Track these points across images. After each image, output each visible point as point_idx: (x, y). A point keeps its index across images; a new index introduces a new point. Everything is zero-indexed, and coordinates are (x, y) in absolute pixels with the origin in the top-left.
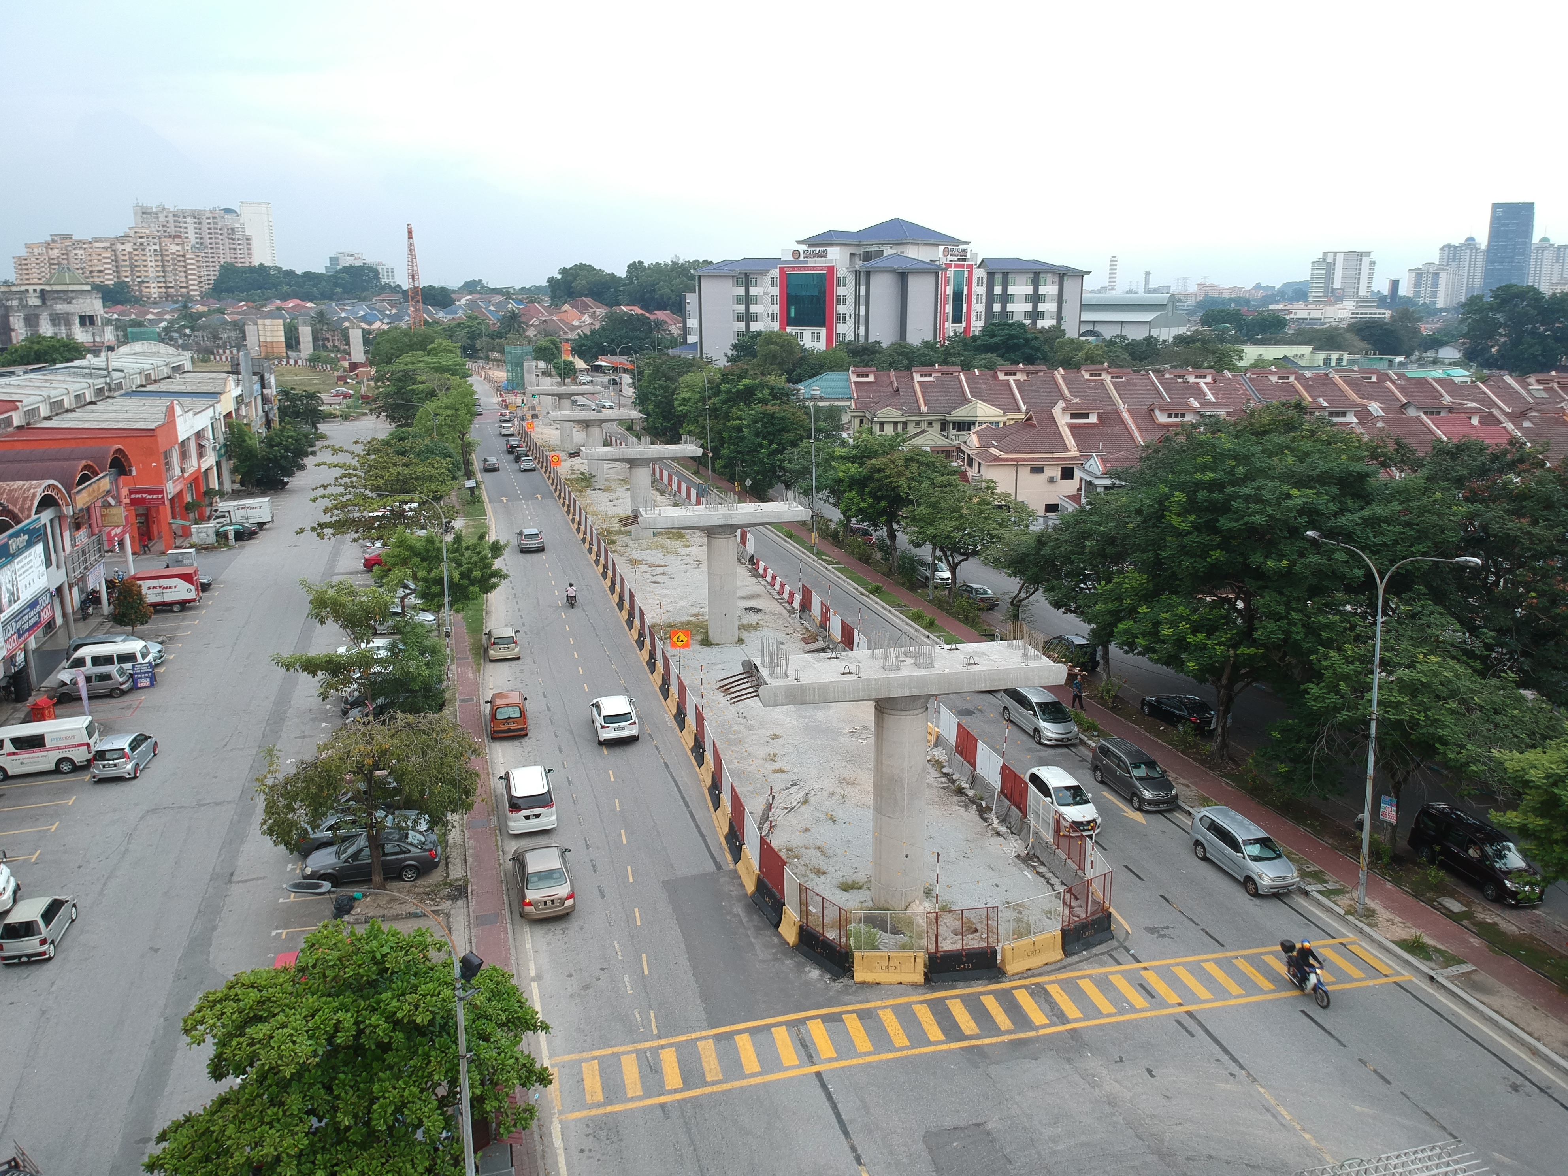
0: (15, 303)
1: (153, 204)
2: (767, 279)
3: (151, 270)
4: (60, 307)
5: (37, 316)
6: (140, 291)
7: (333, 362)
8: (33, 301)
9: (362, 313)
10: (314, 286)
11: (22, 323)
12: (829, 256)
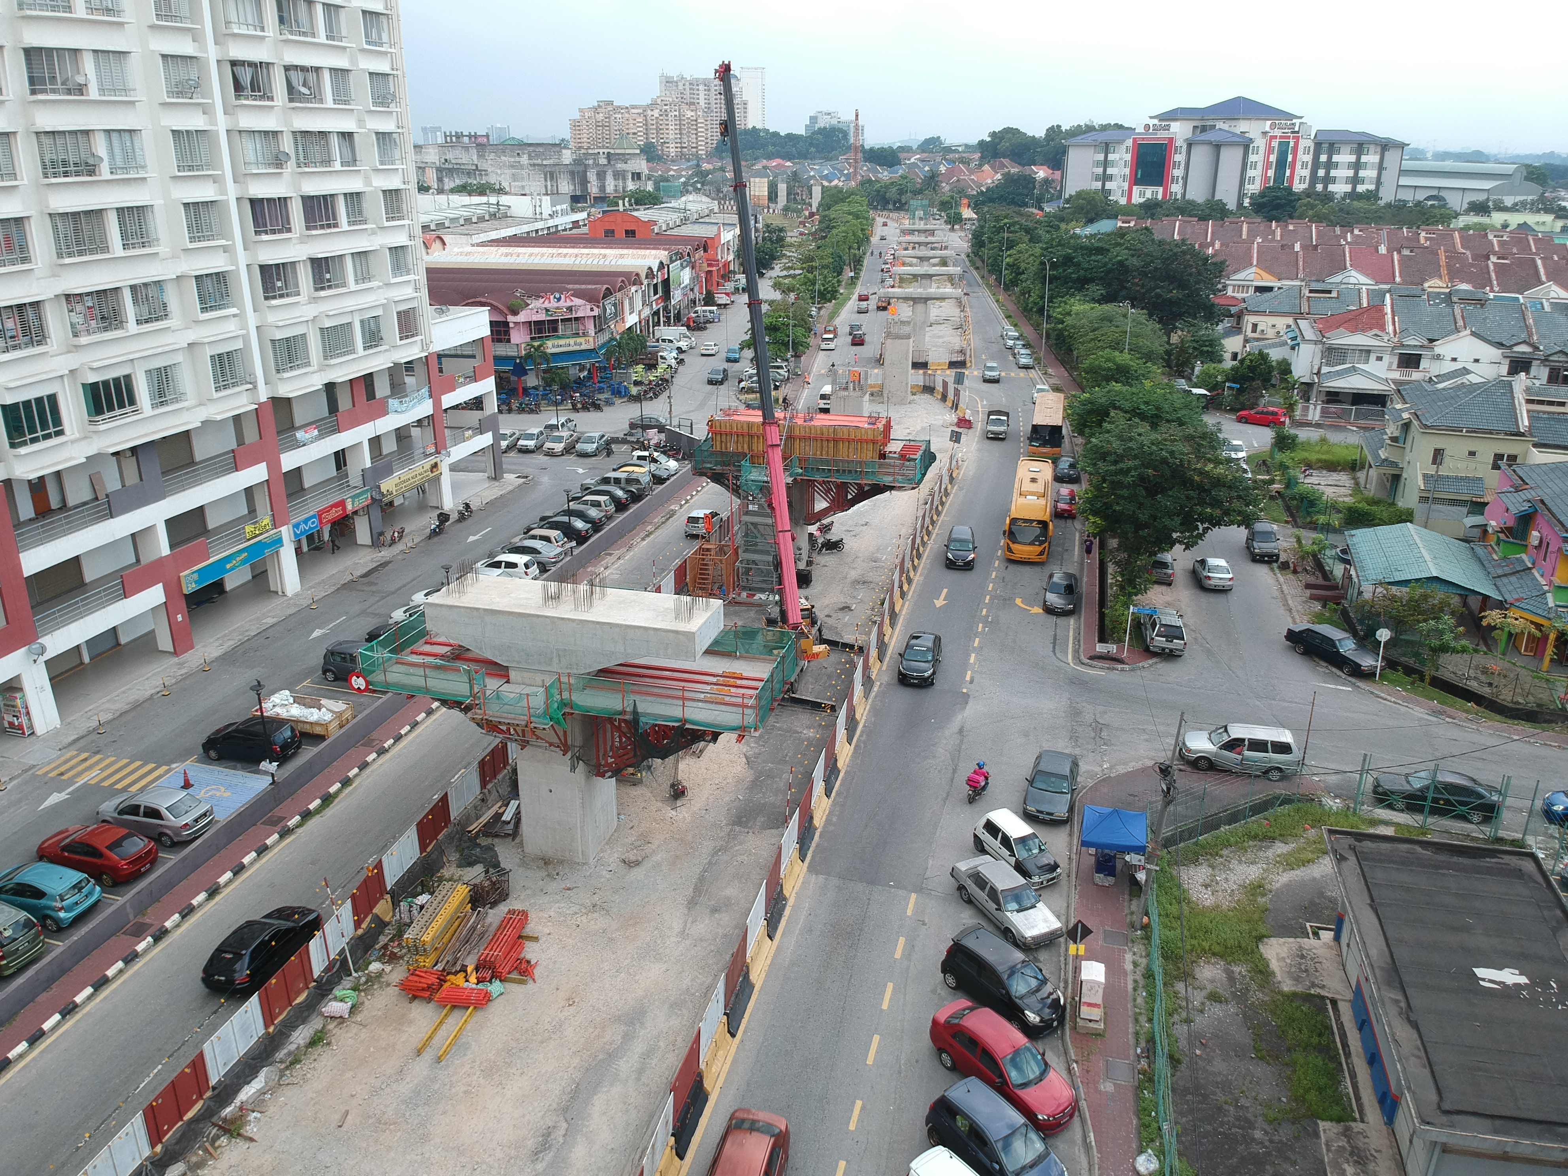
0: (591, 162)
1: (674, 74)
2: (1123, 148)
3: (671, 133)
4: (620, 166)
5: (605, 172)
6: (662, 150)
7: (799, 212)
8: (603, 161)
9: (826, 172)
10: (793, 146)
11: (595, 177)
12: (1171, 130)
